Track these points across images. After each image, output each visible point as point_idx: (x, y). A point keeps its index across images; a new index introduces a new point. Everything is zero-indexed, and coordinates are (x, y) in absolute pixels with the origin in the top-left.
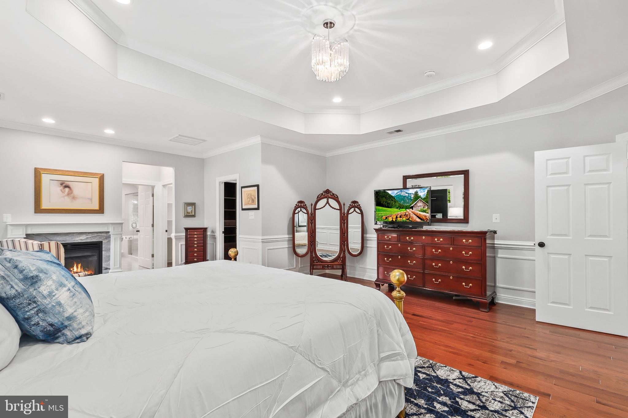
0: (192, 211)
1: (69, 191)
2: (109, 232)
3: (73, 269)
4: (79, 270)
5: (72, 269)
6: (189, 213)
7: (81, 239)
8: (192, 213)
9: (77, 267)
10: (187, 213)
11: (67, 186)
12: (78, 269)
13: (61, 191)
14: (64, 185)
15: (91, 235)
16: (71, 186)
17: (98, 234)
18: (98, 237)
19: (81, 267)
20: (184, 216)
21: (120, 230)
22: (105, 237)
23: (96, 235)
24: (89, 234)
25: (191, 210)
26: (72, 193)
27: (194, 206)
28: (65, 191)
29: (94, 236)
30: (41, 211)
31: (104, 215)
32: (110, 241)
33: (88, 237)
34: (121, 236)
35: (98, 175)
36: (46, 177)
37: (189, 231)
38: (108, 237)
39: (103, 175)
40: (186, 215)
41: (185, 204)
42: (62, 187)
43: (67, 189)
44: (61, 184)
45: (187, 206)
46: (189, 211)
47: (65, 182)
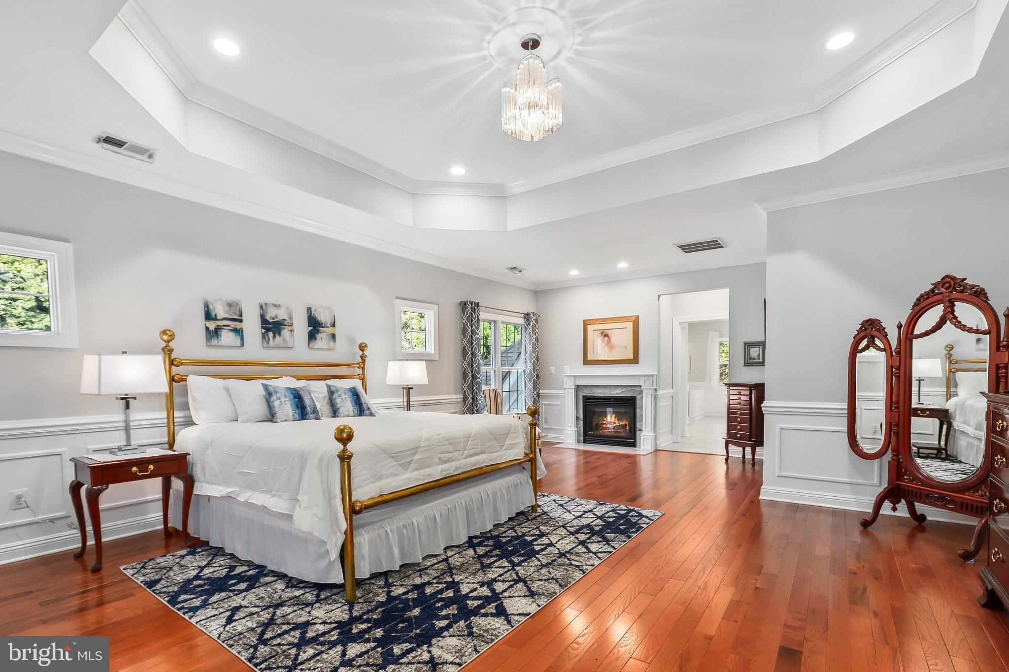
0: (759, 355)
1: (608, 340)
2: (641, 386)
3: (607, 419)
4: (613, 420)
5: (605, 419)
7: (617, 393)
8: (759, 358)
9: (611, 418)
10: (750, 359)
11: (606, 335)
13: (602, 340)
14: (604, 334)
16: (609, 335)
17: (632, 387)
18: (632, 392)
19: (615, 417)
20: (743, 364)
21: (651, 384)
22: (639, 392)
23: (631, 389)
24: (624, 388)
26: (610, 342)
27: (761, 347)
28: (604, 341)
29: (629, 390)
30: (586, 362)
31: (638, 366)
32: (642, 397)
33: (623, 390)
34: (653, 391)
35: (634, 318)
36: (590, 328)
37: (731, 388)
38: (641, 392)
39: (638, 317)
40: (746, 362)
41: (745, 344)
42: (602, 337)
43: (606, 338)
44: (602, 334)
45: (749, 347)
46: (753, 355)
47: (605, 331)
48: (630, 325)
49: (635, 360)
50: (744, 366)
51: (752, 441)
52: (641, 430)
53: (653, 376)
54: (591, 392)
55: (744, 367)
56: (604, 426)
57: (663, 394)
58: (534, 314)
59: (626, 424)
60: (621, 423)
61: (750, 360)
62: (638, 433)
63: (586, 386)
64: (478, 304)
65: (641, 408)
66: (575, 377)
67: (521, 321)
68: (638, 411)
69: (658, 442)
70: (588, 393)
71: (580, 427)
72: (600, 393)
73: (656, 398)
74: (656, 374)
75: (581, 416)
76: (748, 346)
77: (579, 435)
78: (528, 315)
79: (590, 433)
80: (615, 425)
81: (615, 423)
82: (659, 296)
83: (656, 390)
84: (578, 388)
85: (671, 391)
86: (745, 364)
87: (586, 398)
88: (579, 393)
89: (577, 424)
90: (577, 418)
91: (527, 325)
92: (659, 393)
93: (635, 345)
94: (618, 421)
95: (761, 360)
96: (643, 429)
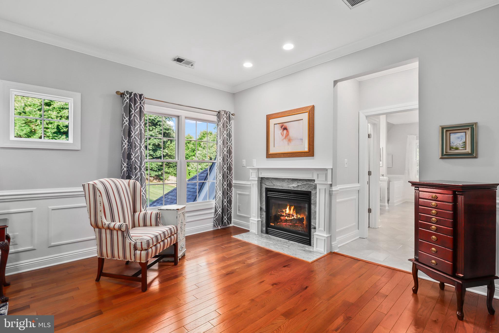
0: (465, 143)
1: (286, 133)
2: (314, 180)
3: (286, 211)
4: (292, 212)
5: (284, 211)
6: (457, 149)
7: (294, 187)
8: (465, 147)
10: (451, 148)
11: (285, 129)
12: (290, 211)
13: (282, 134)
14: (283, 127)
15: (301, 182)
16: (288, 128)
17: (307, 182)
18: (307, 186)
19: (294, 210)
20: (440, 156)
21: (324, 179)
22: (313, 187)
23: (305, 183)
25: (464, 140)
26: (288, 135)
27: (469, 132)
29: (303, 184)
30: (269, 156)
31: (314, 159)
32: (316, 193)
33: (299, 184)
34: (327, 187)
35: (309, 109)
36: (272, 122)
37: (420, 189)
38: (315, 188)
39: (313, 107)
40: (445, 153)
41: (443, 128)
42: (282, 131)
43: (285, 131)
44: (282, 127)
45: (448, 133)
46: (455, 144)
47: (285, 124)
48: (305, 116)
49: (310, 153)
50: (441, 158)
51: (459, 278)
52: (315, 228)
53: (326, 170)
54: (272, 185)
55: (441, 160)
56: (282, 218)
57: (341, 189)
58: (226, 113)
59: (303, 218)
60: (299, 216)
61: (450, 150)
62: (312, 230)
63: (268, 179)
64: (141, 96)
65: (315, 204)
66: (258, 169)
67: (215, 119)
68: (312, 206)
69: (333, 243)
70: (270, 185)
71: (263, 218)
72: (279, 186)
73: (330, 195)
74: (332, 167)
75: (264, 207)
76: (446, 131)
77: (262, 225)
78: (219, 113)
79: (271, 224)
80: (293, 218)
81: (293, 216)
82: (335, 82)
83: (331, 185)
84: (262, 180)
85: (358, 185)
86: (442, 155)
87: (268, 190)
88: (263, 185)
89: (261, 215)
90: (261, 209)
91: (218, 122)
92: (334, 188)
93: (311, 136)
94: (296, 214)
95: (468, 150)
96: (317, 228)
